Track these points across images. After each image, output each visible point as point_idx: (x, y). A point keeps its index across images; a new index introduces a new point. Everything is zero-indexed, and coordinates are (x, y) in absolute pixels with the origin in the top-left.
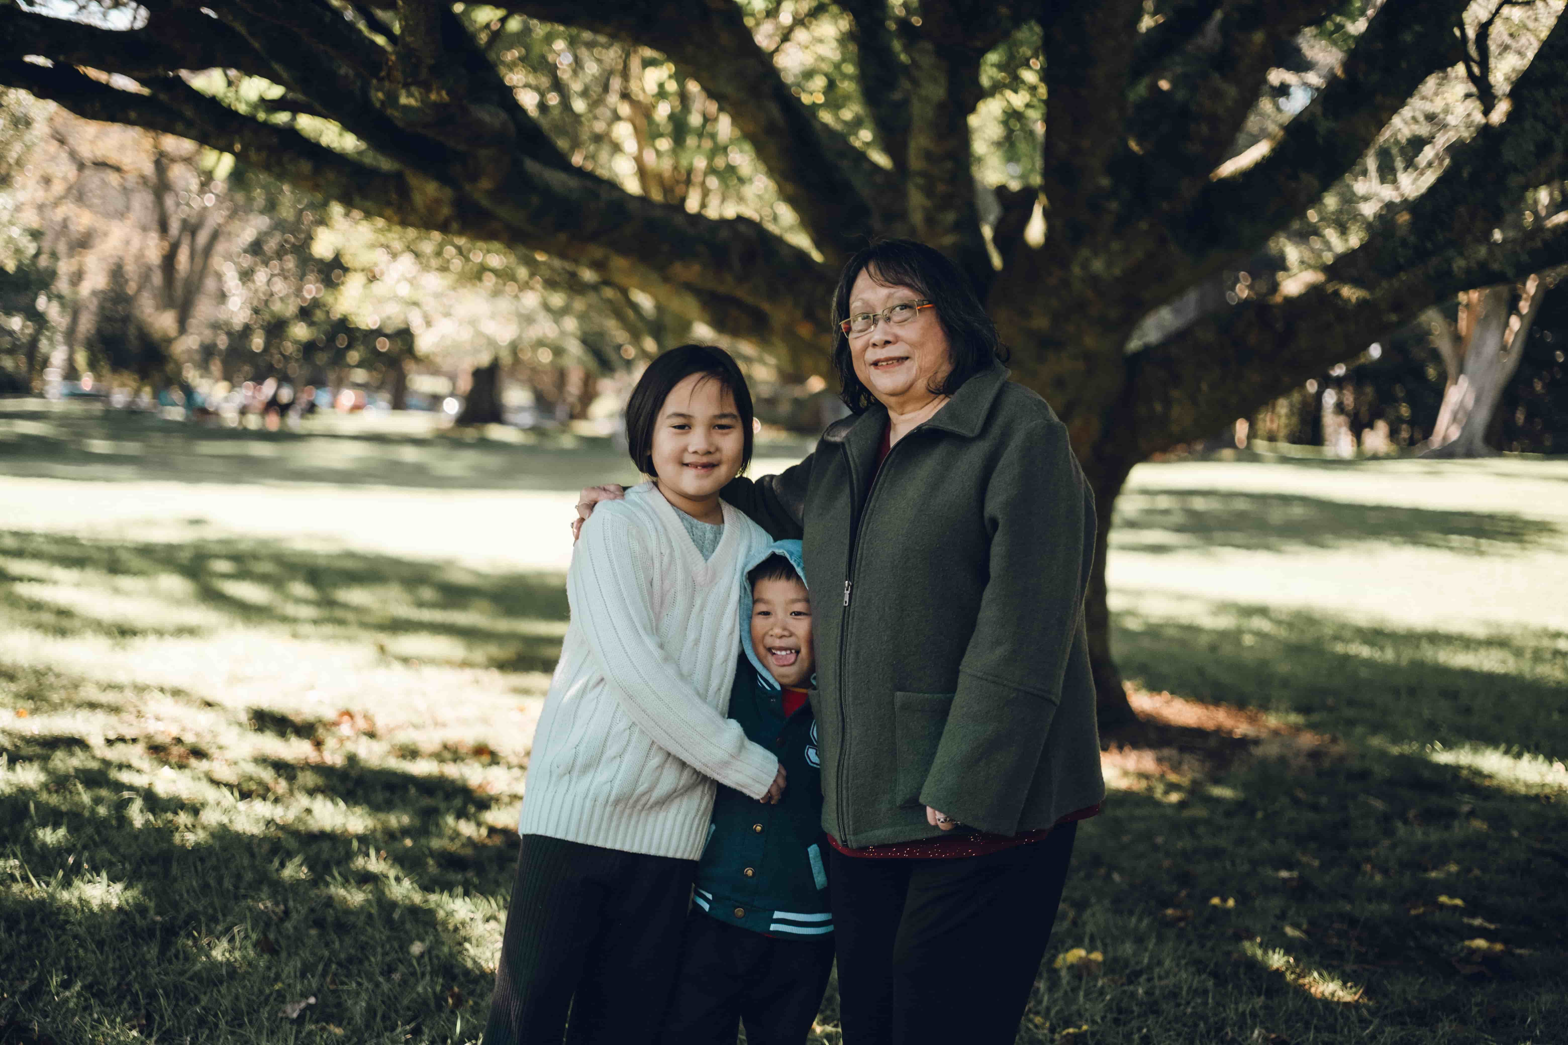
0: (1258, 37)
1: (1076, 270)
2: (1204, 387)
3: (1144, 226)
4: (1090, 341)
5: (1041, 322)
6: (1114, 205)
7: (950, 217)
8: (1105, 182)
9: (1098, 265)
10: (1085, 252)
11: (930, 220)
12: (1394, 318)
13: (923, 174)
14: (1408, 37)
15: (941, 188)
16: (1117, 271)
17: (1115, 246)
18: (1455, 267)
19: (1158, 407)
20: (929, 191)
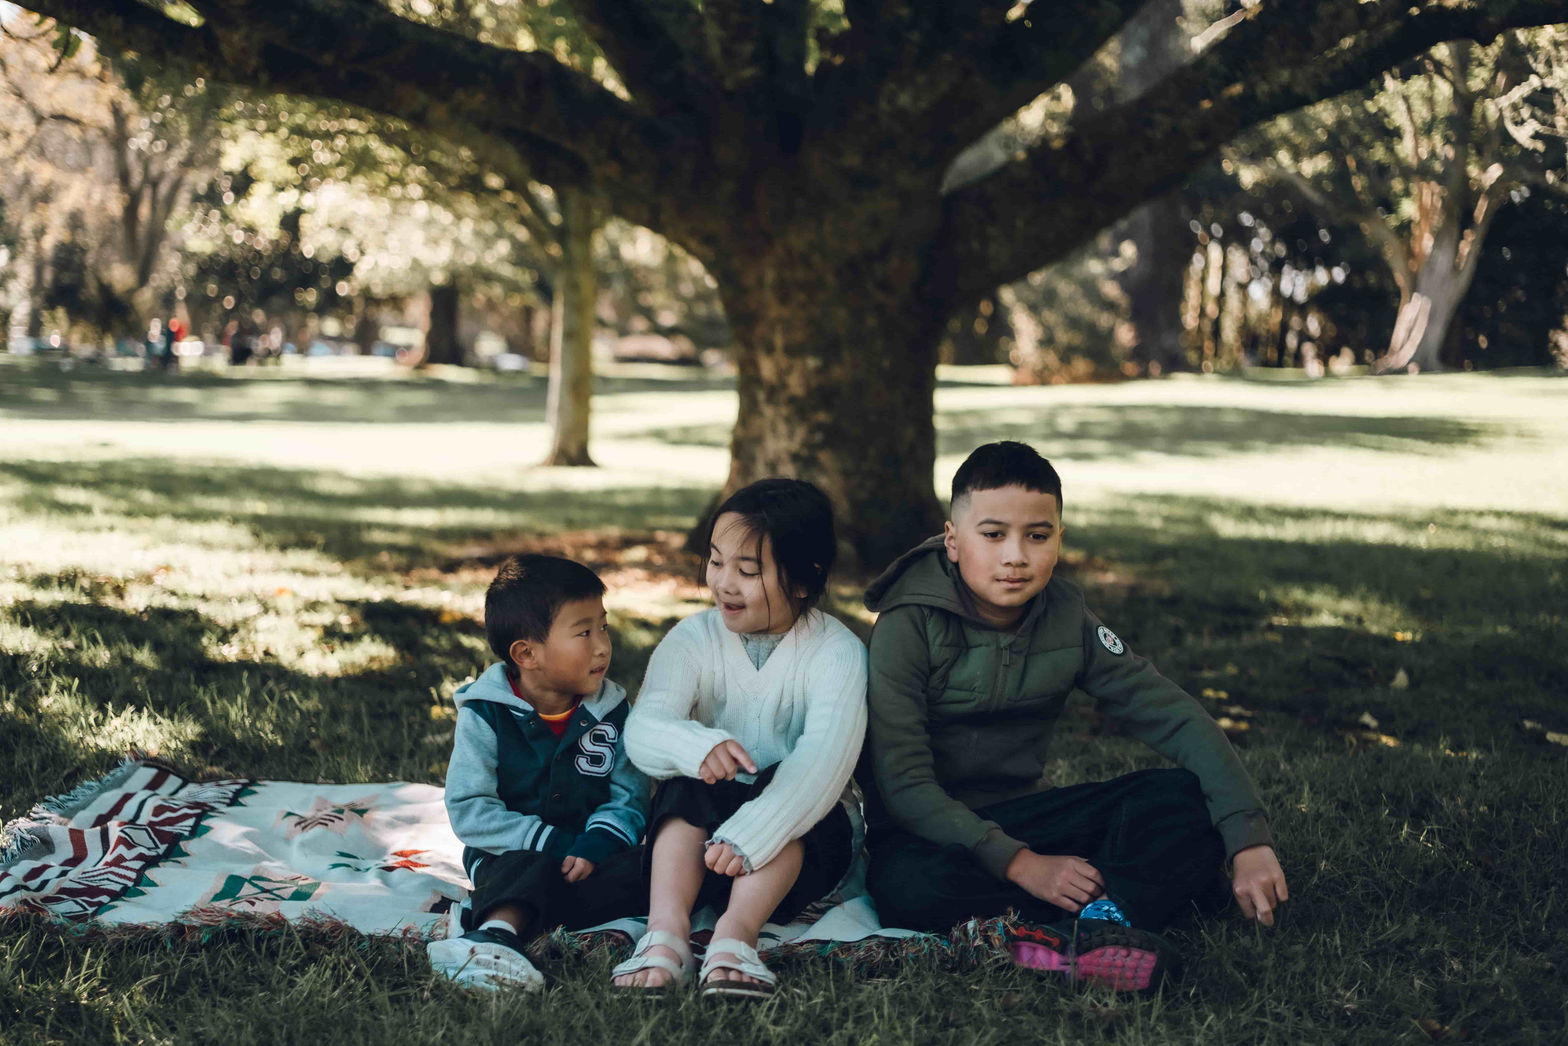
1: (884, 105)
2: (1020, 223)
3: (947, 57)
4: (903, 179)
5: (852, 160)
6: (915, 36)
7: (748, 49)
8: (904, 12)
9: (904, 99)
10: (891, 86)
11: (727, 52)
12: (1201, 146)
15: (735, 17)
16: (923, 105)
17: (921, 79)
18: (1259, 91)
19: (975, 245)
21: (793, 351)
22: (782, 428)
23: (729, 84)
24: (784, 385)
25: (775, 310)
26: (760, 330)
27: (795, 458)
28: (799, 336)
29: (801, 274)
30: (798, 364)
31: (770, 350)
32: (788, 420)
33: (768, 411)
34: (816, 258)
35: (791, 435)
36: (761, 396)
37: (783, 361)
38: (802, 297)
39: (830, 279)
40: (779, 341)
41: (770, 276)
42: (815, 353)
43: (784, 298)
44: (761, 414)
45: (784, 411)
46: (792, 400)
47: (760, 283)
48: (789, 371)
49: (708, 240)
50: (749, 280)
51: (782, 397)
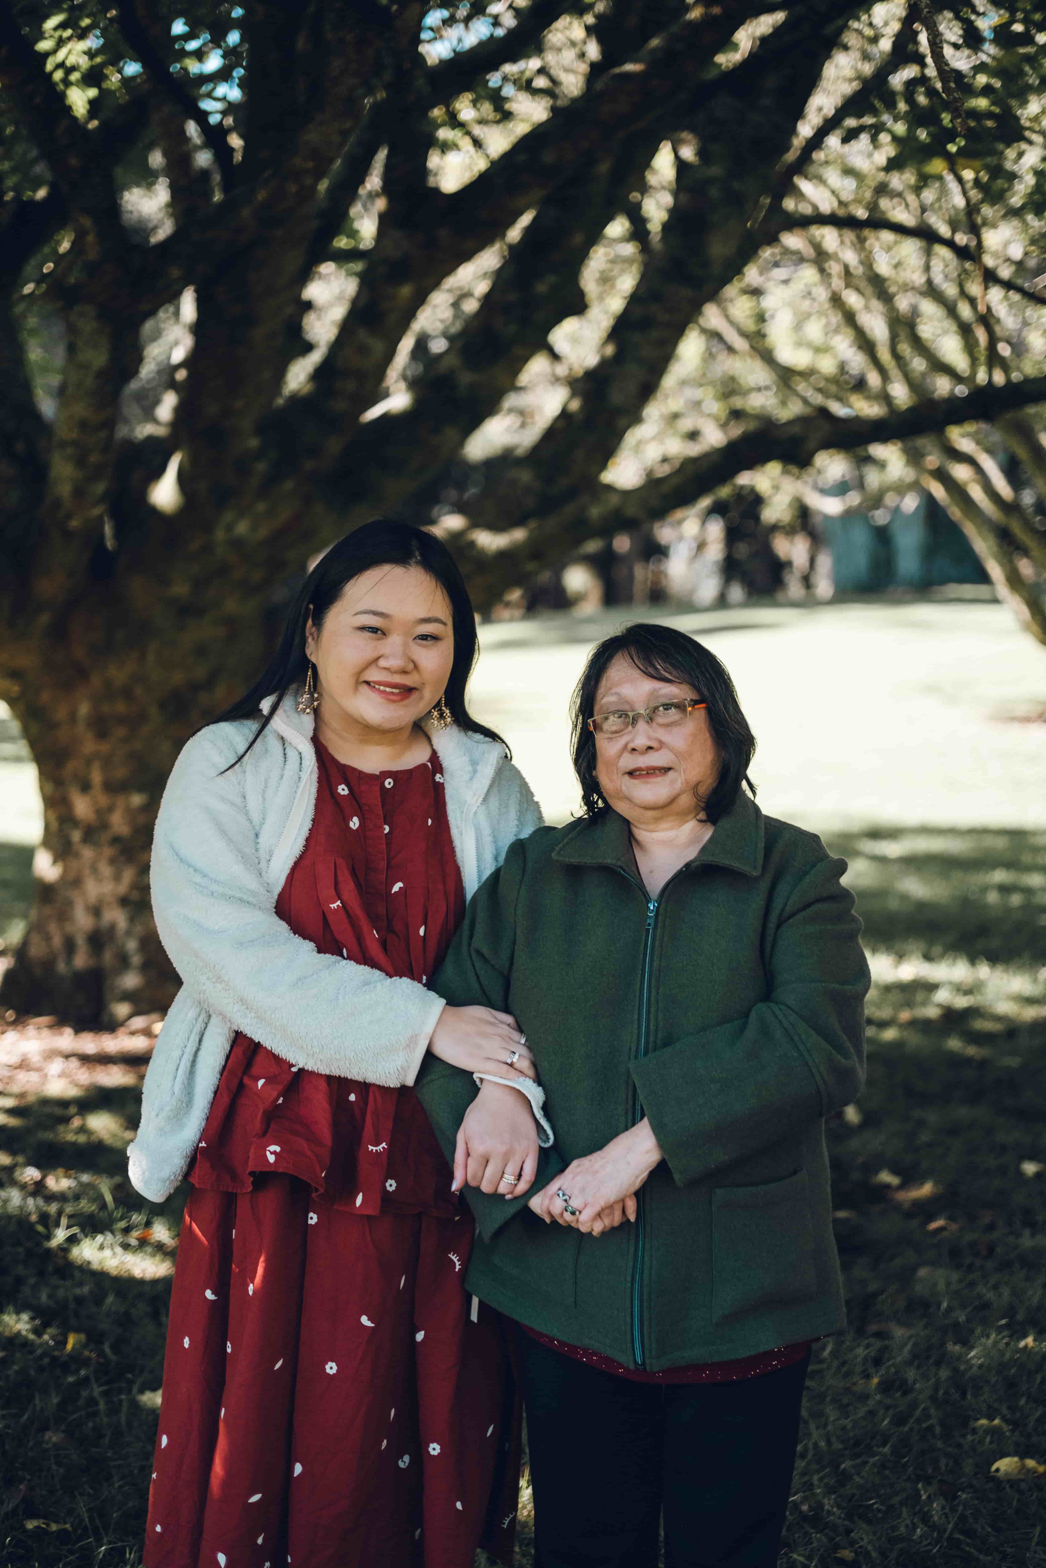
0: (406, 291)
1: (220, 535)
3: (288, 485)
4: (231, 605)
5: (180, 589)
6: (261, 467)
7: (100, 488)
8: (254, 443)
9: (242, 528)
10: (228, 516)
11: (79, 492)
13: (75, 443)
14: (541, 288)
15: (94, 458)
16: (262, 534)
17: (261, 507)
20: (80, 462)
21: (113, 788)
22: (106, 870)
23: (74, 523)
24: (104, 825)
25: (90, 746)
26: (71, 766)
27: (124, 902)
28: (121, 773)
29: (120, 707)
30: (121, 802)
31: (85, 787)
32: (112, 861)
33: (88, 853)
34: (138, 691)
35: (117, 878)
36: (76, 836)
37: (103, 800)
38: (121, 732)
39: (153, 711)
40: (97, 777)
41: (84, 709)
42: (140, 790)
43: (102, 734)
44: (77, 855)
45: (108, 852)
46: (116, 840)
47: (73, 717)
48: (111, 809)
49: (15, 675)
50: (61, 713)
51: (105, 837)
